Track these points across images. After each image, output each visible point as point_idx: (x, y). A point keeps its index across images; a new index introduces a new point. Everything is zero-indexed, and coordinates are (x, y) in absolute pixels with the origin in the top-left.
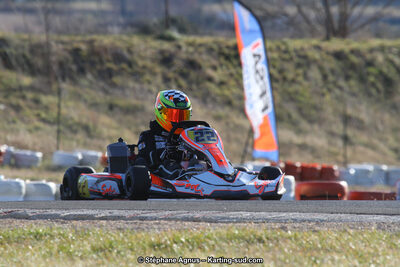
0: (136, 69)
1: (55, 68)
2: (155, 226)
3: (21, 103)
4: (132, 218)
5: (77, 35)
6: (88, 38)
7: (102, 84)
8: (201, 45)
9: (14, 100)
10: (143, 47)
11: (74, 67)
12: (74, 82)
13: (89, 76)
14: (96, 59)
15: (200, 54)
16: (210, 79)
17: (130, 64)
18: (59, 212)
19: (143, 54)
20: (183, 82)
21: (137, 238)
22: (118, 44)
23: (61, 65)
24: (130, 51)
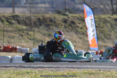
0: (56, 24)
1: (33, 24)
2: (62, 70)
3: (23, 34)
4: (55, 67)
5: (39, 14)
6: (43, 15)
7: (46, 28)
8: (75, 17)
9: (21, 33)
10: (58, 17)
11: (38, 24)
12: (38, 28)
13: (43, 26)
14: (45, 21)
15: (75, 19)
16: (78, 27)
17: (55, 22)
18: (34, 66)
19: (58, 19)
20: (70, 28)
21: (57, 73)
22: (51, 17)
23: (34, 23)
24: (54, 19)
